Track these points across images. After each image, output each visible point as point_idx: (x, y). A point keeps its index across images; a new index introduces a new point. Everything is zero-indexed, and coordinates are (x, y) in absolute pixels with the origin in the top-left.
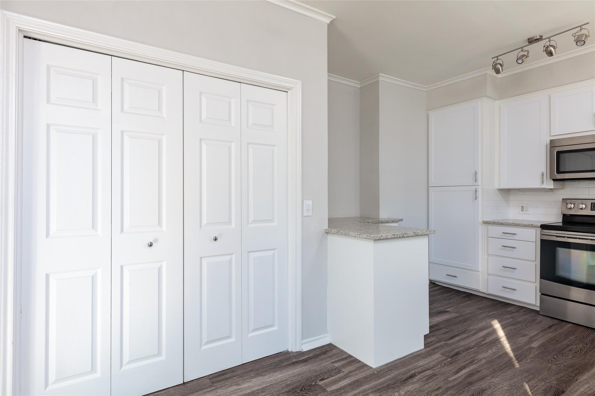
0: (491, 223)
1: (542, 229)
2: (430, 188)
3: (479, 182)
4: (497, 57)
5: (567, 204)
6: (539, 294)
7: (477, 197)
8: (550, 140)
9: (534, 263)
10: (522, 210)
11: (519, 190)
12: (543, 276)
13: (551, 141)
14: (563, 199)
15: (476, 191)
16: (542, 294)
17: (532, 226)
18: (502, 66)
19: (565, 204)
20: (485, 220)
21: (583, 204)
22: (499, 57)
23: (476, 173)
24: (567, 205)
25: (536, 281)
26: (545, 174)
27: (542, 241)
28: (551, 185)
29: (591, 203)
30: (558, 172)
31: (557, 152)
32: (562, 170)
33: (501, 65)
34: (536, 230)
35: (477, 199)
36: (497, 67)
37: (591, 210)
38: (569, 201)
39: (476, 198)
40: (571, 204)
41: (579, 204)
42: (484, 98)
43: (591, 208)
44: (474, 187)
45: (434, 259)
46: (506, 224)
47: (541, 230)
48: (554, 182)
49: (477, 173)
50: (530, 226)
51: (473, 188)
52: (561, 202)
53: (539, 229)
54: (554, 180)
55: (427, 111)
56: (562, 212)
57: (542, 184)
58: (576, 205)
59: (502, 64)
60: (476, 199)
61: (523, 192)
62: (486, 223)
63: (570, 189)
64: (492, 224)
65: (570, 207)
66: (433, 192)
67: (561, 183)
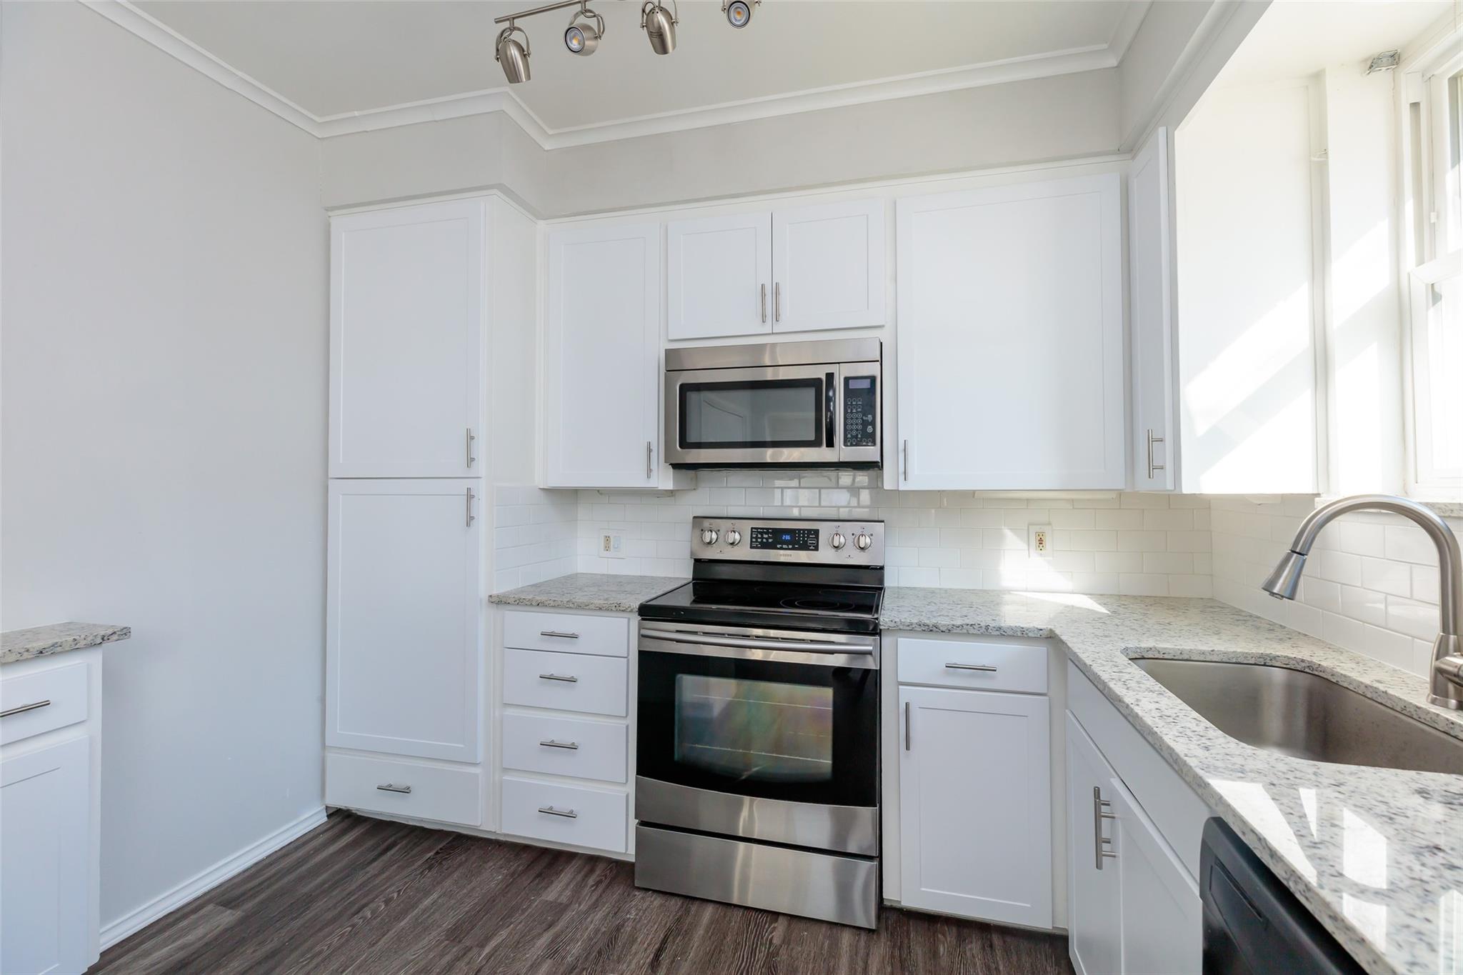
0: (511, 601)
1: (643, 619)
2: (331, 482)
3: (481, 467)
4: (512, 19)
5: (702, 530)
6: (634, 822)
7: (472, 518)
8: (666, 350)
9: (624, 722)
10: (607, 548)
11: (600, 492)
12: (645, 767)
13: (669, 354)
14: (694, 517)
15: (470, 496)
16: (643, 823)
17: (619, 609)
18: (525, 55)
19: (698, 532)
20: (495, 592)
21: (734, 532)
22: (517, 23)
23: (470, 438)
24: (702, 534)
25: (627, 781)
26: (654, 447)
27: (642, 654)
28: (665, 479)
29: (752, 528)
30: (684, 444)
31: (681, 386)
32: (692, 438)
33: (523, 51)
34: (629, 619)
35: (473, 523)
36: (509, 53)
37: (751, 547)
38: (706, 523)
39: (470, 519)
40: (711, 531)
41: (728, 531)
42: (495, 191)
43: (751, 542)
44: (467, 483)
45: (342, 732)
46: (552, 604)
47: (639, 624)
48: (677, 471)
49: (472, 438)
50: (614, 608)
51: (462, 486)
52: (691, 525)
53: (636, 619)
54: (676, 466)
55: (327, 210)
56: (692, 553)
57: (649, 477)
58: (722, 533)
59: (525, 49)
60: (468, 524)
61: (609, 497)
62: (499, 602)
63: (708, 489)
64: (513, 604)
65: (708, 541)
66: (341, 496)
67: (691, 473)
